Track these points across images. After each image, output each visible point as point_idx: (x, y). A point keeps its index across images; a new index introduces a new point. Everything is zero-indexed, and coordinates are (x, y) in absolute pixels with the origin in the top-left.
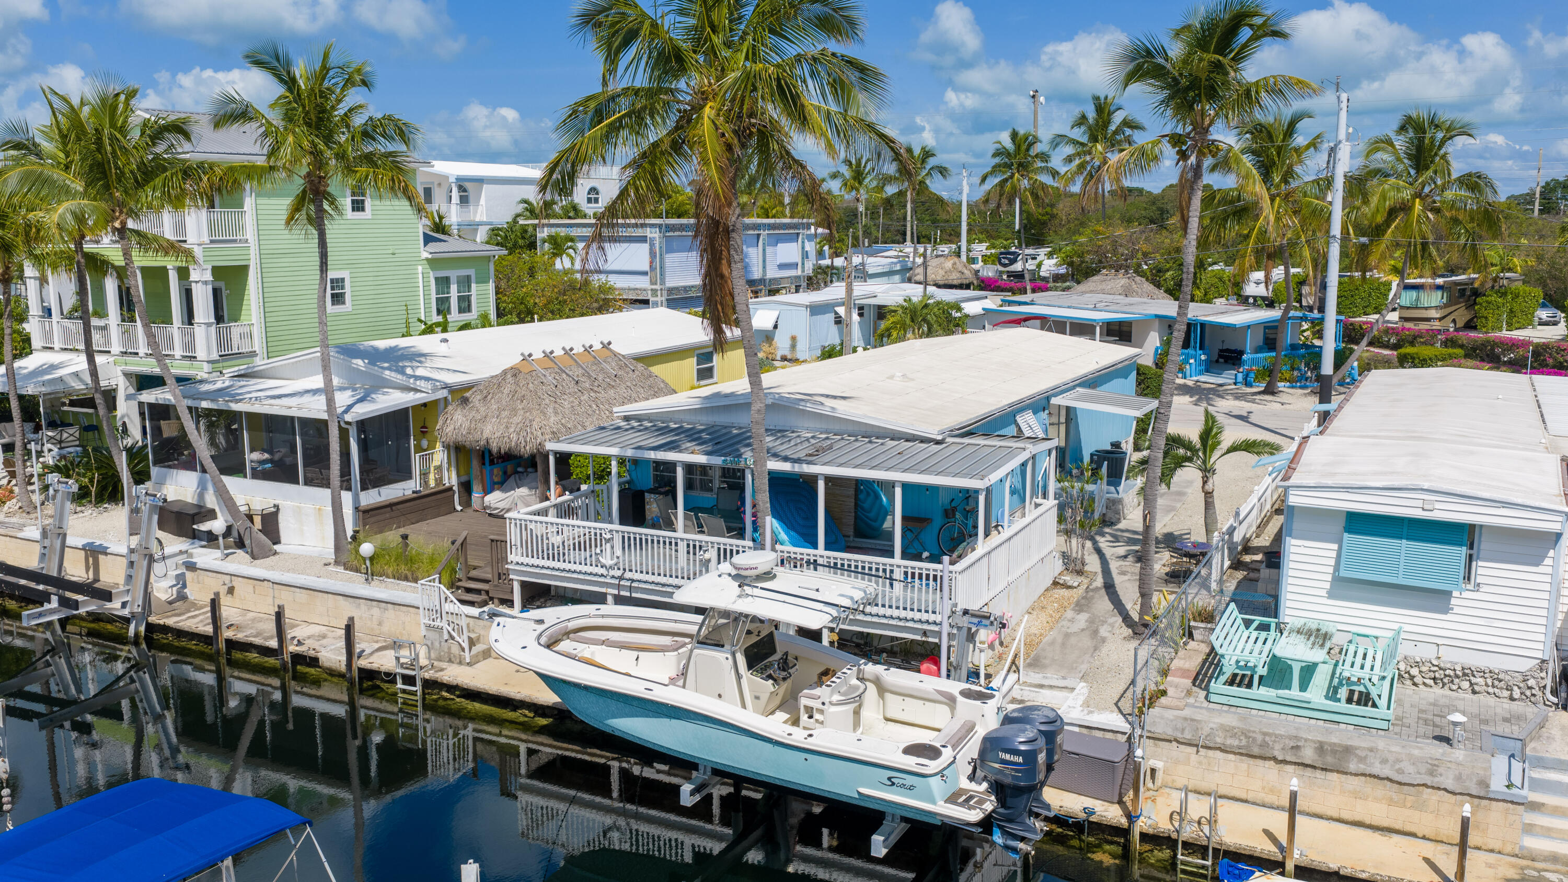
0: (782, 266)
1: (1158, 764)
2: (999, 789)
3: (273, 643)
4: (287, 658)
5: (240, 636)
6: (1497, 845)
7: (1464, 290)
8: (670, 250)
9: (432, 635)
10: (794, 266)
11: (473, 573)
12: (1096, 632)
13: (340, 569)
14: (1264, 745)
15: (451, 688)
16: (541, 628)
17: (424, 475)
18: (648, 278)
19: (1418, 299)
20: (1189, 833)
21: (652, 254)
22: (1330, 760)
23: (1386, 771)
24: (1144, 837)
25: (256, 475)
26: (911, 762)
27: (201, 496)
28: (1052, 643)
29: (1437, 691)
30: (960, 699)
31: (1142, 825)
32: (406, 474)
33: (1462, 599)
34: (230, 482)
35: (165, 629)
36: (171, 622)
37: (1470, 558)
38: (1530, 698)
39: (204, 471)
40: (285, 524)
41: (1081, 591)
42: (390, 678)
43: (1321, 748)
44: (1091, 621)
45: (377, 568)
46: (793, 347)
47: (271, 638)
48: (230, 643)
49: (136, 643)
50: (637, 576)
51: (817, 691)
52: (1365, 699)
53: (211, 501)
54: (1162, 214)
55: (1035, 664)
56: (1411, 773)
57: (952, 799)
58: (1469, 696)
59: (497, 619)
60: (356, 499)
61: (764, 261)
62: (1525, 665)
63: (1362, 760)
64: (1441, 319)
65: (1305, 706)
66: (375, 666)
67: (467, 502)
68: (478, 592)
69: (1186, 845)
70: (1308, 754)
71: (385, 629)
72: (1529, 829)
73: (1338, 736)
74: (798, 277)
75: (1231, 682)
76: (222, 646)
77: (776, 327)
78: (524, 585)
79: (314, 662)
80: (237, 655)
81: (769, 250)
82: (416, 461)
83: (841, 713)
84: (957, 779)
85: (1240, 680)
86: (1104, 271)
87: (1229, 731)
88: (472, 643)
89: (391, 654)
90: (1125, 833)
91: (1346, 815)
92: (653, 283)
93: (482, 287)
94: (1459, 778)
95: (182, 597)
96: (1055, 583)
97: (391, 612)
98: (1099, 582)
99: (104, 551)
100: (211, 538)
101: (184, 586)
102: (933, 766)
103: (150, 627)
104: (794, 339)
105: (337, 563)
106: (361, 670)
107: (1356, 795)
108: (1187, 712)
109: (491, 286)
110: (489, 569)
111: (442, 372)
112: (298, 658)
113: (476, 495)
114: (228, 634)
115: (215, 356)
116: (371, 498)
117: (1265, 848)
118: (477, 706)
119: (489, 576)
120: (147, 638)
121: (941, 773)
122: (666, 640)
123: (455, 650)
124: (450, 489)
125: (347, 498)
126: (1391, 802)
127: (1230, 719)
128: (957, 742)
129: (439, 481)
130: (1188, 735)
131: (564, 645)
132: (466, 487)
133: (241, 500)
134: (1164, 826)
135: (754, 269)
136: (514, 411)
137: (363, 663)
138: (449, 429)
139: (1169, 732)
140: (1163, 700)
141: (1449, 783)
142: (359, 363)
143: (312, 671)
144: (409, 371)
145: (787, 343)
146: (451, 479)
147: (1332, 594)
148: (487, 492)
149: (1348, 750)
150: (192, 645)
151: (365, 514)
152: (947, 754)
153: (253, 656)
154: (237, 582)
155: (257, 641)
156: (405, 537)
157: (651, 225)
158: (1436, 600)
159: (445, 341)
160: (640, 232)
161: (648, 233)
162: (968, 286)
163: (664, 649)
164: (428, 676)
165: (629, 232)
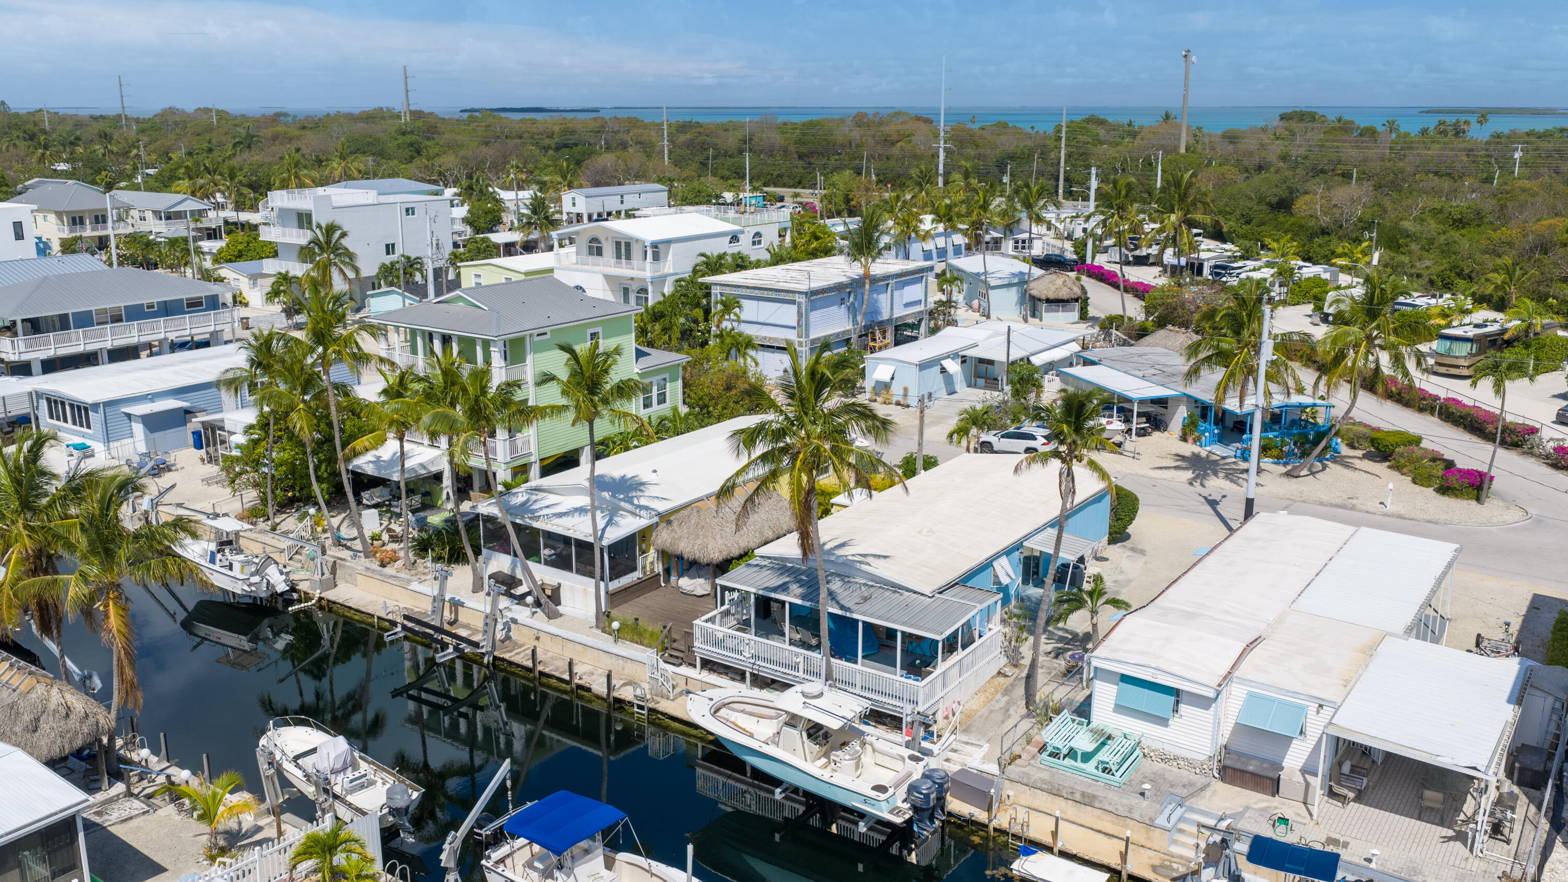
0: (907, 305)
1: (1011, 793)
2: (915, 808)
3: (566, 677)
4: (574, 686)
5: (547, 670)
6: (1157, 848)
7: (1495, 340)
8: (813, 309)
9: (652, 682)
10: (919, 302)
11: (675, 645)
12: (1008, 710)
13: (599, 632)
14: (1059, 790)
15: (663, 714)
16: (711, 703)
17: (644, 568)
18: (795, 332)
19: (1450, 349)
20: (1016, 829)
21: (800, 314)
22: (1087, 800)
23: (1110, 809)
24: (995, 829)
25: (547, 563)
26: (874, 794)
27: (513, 570)
28: (981, 717)
29: (1162, 765)
30: (907, 760)
31: (995, 824)
32: (634, 569)
33: (1174, 722)
34: (531, 565)
35: (503, 660)
36: (507, 656)
37: (1178, 702)
38: (1204, 774)
39: (515, 555)
40: (564, 595)
41: (1010, 680)
42: (631, 704)
43: (1083, 794)
44: (1008, 703)
45: (621, 635)
46: (905, 395)
47: (564, 672)
48: (541, 673)
49: (488, 667)
50: (762, 664)
51: (839, 753)
52: (1107, 771)
53: (519, 574)
54: (1291, 193)
55: (966, 731)
56: (1122, 811)
57: (891, 812)
58: (1176, 770)
59: (691, 696)
60: (607, 586)
61: (892, 304)
62: (1202, 758)
63: (1101, 802)
64: (1468, 367)
65: (1082, 771)
66: (622, 697)
67: (667, 581)
68: (677, 657)
69: (1013, 835)
70: (1078, 797)
71: (626, 671)
72: (1175, 842)
73: (1095, 789)
74: (922, 312)
75: (1050, 755)
76: (537, 674)
77: (892, 378)
78: (702, 659)
79: (589, 690)
80: (544, 680)
81: (896, 293)
82: (640, 561)
83: (848, 764)
84: (895, 801)
85: (1054, 755)
86: (1170, 327)
87: (1043, 780)
88: (674, 687)
89: (630, 689)
90: (986, 826)
91: (1094, 827)
92: (799, 336)
93: (674, 384)
94: (1141, 815)
95: (508, 638)
96: (999, 673)
97: (629, 663)
98: (1024, 674)
99: (462, 605)
100: (521, 599)
101: (509, 630)
102: (883, 796)
103: (495, 658)
104: (906, 389)
105: (597, 627)
106: (615, 698)
107: (1098, 818)
108: (1026, 770)
109: (680, 383)
110: (682, 642)
111: (656, 501)
112: (580, 687)
113: (673, 578)
114: (540, 668)
115: (508, 459)
116: (615, 585)
117: (1047, 840)
118: (677, 725)
119: (683, 648)
120: (494, 664)
121: (887, 800)
122: (772, 713)
123: (665, 691)
124: (659, 574)
125: (602, 584)
126: (1113, 823)
127: (1045, 776)
128: (897, 786)
129: (652, 571)
130: (1025, 781)
131: (723, 712)
132: (667, 571)
133: (538, 577)
134: (1005, 825)
135: (884, 311)
136: (697, 536)
137: (615, 694)
138: (659, 541)
139: (1017, 778)
140: (1018, 761)
141: (1137, 818)
142: (606, 495)
143: (586, 694)
144: (636, 502)
145: (901, 392)
146: (659, 568)
147: (1115, 711)
148: (680, 576)
149: (1094, 797)
150: (517, 670)
151: (614, 597)
152: (891, 791)
153: (553, 681)
154: (541, 635)
155: (557, 674)
156: (637, 619)
157: (799, 293)
158: (1163, 721)
159: (655, 471)
160: (789, 297)
161: (797, 298)
162: (1076, 300)
163: (771, 718)
164: (651, 705)
165: (782, 296)
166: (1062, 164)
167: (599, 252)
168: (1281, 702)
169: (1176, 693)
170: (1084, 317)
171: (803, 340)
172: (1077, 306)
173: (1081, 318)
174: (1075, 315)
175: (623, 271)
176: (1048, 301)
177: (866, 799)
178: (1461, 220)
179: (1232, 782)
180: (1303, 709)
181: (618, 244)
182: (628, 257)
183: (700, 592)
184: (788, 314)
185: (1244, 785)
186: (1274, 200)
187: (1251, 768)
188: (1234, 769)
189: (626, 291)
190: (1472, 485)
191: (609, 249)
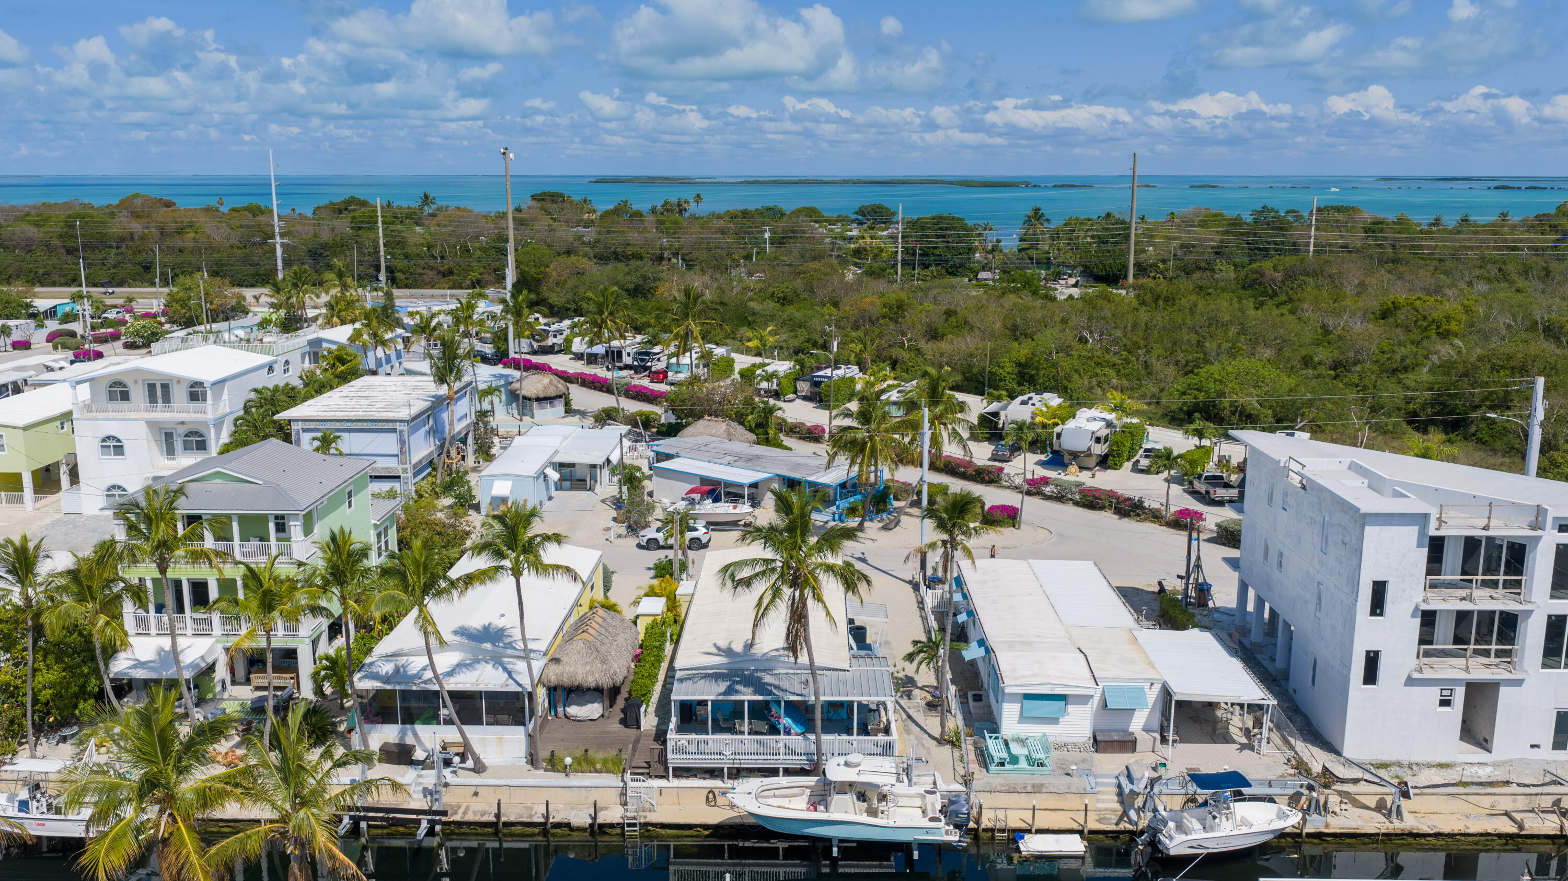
3: (537, 819)
4: (549, 826)
8: (409, 435)
9: (634, 800)
11: (635, 766)
12: (923, 745)
13: (541, 772)
14: (1015, 787)
15: (655, 825)
18: (396, 460)
20: (999, 826)
21: (400, 442)
22: (1037, 789)
23: (1053, 789)
24: (984, 830)
26: (934, 824)
27: (402, 738)
31: (983, 826)
33: (1063, 719)
37: (1065, 706)
38: (1086, 751)
39: (403, 723)
40: (479, 749)
42: (620, 825)
43: (1033, 786)
44: (917, 739)
45: (577, 769)
47: (531, 816)
48: (505, 824)
50: (742, 757)
51: (884, 803)
52: (1042, 765)
53: (410, 741)
56: (1063, 789)
57: (947, 834)
60: (528, 730)
62: (1084, 740)
63: (1048, 787)
65: (1023, 770)
66: (608, 821)
67: (552, 714)
68: (642, 774)
69: (998, 830)
70: (1029, 789)
72: (1098, 801)
73: (1038, 780)
75: (997, 765)
76: (501, 826)
78: (674, 768)
79: (567, 825)
83: (893, 810)
85: (999, 764)
87: (1002, 785)
92: (403, 463)
97: (594, 791)
100: (423, 763)
102: (941, 824)
104: (525, 501)
105: (535, 768)
106: (602, 824)
107: (1050, 800)
108: (986, 781)
112: (557, 825)
113: (560, 710)
117: (1023, 826)
123: (647, 805)
124: (548, 709)
127: (1001, 780)
129: (545, 707)
130: (986, 788)
132: (551, 705)
133: (437, 739)
134: (990, 825)
137: (602, 820)
139: (981, 789)
140: (975, 777)
141: (1076, 791)
142: (487, 645)
143: (558, 831)
144: (517, 647)
146: (547, 703)
147: (1020, 722)
148: (564, 706)
149: (1042, 785)
152: (942, 819)
153: (516, 828)
154: (480, 790)
155: (524, 820)
156: (586, 751)
157: (400, 421)
158: (1055, 721)
159: (503, 615)
160: (390, 426)
161: (398, 426)
162: (561, 397)
163: (800, 795)
164: (642, 821)
165: (379, 426)
166: (382, 253)
167: (125, 396)
168: (1128, 688)
169: (1063, 698)
170: (569, 411)
171: (408, 466)
172: (562, 401)
173: (566, 412)
174: (561, 409)
175: (161, 414)
176: (538, 399)
177: (927, 830)
178: (784, 299)
179: (1105, 751)
180: (1142, 688)
181: (152, 387)
182: (167, 399)
183: (596, 716)
184: (389, 443)
185: (1113, 751)
186: (632, 286)
187: (1116, 738)
188: (1106, 742)
189: (169, 436)
190: (1009, 516)
191: (138, 394)
